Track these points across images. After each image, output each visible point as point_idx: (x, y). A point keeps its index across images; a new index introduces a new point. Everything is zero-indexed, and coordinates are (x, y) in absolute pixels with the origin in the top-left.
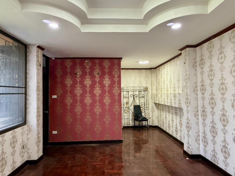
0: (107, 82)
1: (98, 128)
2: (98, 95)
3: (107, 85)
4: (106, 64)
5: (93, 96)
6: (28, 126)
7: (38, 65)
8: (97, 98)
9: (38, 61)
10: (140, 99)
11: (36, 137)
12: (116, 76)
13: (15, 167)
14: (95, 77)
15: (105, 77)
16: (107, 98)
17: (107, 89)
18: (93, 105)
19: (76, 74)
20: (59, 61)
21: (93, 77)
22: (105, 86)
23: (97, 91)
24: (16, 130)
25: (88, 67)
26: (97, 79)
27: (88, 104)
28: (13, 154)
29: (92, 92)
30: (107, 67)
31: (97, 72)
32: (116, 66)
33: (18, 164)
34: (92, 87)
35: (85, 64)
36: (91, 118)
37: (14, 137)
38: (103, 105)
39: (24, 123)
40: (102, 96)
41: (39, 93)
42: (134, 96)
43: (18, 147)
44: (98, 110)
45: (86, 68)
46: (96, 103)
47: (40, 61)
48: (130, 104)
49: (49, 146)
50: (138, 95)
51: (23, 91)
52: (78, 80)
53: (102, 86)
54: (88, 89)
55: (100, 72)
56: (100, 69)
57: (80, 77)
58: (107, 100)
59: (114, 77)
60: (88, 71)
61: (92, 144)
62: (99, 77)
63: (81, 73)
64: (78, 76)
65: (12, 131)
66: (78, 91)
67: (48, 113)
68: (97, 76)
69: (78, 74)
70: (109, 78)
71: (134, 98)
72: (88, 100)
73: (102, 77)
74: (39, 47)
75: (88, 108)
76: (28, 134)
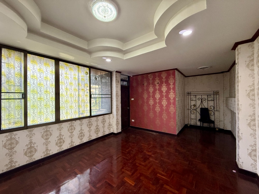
0: (164, 89)
1: (158, 122)
2: (157, 98)
3: (164, 91)
4: (164, 76)
5: (155, 99)
6: (113, 114)
7: (117, 82)
8: (158, 101)
9: (116, 80)
10: (208, 103)
11: (116, 121)
12: (172, 84)
13: (105, 134)
14: (156, 86)
15: (163, 85)
16: (164, 101)
17: (164, 94)
18: (154, 106)
19: (144, 84)
20: (135, 77)
21: (154, 86)
22: (163, 92)
23: (158, 96)
24: (105, 116)
25: (151, 79)
26: (157, 87)
27: (151, 105)
28: (104, 127)
29: (154, 97)
30: (164, 77)
31: (157, 82)
32: (172, 76)
33: (107, 133)
34: (154, 92)
35: (149, 77)
36: (153, 114)
37: (104, 119)
38: (161, 106)
39: (111, 113)
40: (161, 99)
41: (117, 97)
42: (202, 99)
43: (106, 124)
44: (158, 109)
45: (150, 80)
46: (156, 104)
47: (118, 79)
48: (197, 106)
49: (130, 128)
50: (206, 98)
51: (110, 96)
52: (145, 88)
53: (161, 92)
54: (151, 95)
55: (159, 82)
56: (159, 80)
57: (146, 86)
58: (164, 103)
59: (170, 85)
60: (151, 82)
61: (153, 133)
62: (158, 86)
63: (147, 84)
64: (145, 86)
65: (102, 116)
66: (145, 96)
67: (129, 109)
68: (157, 85)
69: (145, 84)
70: (166, 86)
71: (202, 101)
72: (151, 102)
73: (161, 85)
74: (117, 72)
75: (151, 107)
76: (113, 119)
